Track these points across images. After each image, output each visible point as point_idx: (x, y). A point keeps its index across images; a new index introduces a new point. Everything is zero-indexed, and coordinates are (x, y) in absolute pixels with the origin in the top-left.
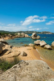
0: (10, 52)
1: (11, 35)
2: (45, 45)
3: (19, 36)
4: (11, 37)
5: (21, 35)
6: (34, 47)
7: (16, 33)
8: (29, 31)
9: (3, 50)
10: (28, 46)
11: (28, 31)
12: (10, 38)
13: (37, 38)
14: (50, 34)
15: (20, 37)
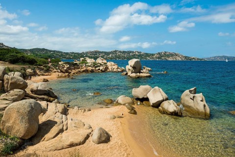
0: (61, 131)
1: (67, 66)
2: (163, 101)
3: (90, 68)
4: (66, 71)
5: (95, 65)
6: (133, 109)
7: (81, 59)
8: (120, 52)
9: (40, 122)
10: (116, 105)
11: (116, 51)
12: (64, 75)
13: (141, 74)
14: (179, 59)
15: (92, 71)
